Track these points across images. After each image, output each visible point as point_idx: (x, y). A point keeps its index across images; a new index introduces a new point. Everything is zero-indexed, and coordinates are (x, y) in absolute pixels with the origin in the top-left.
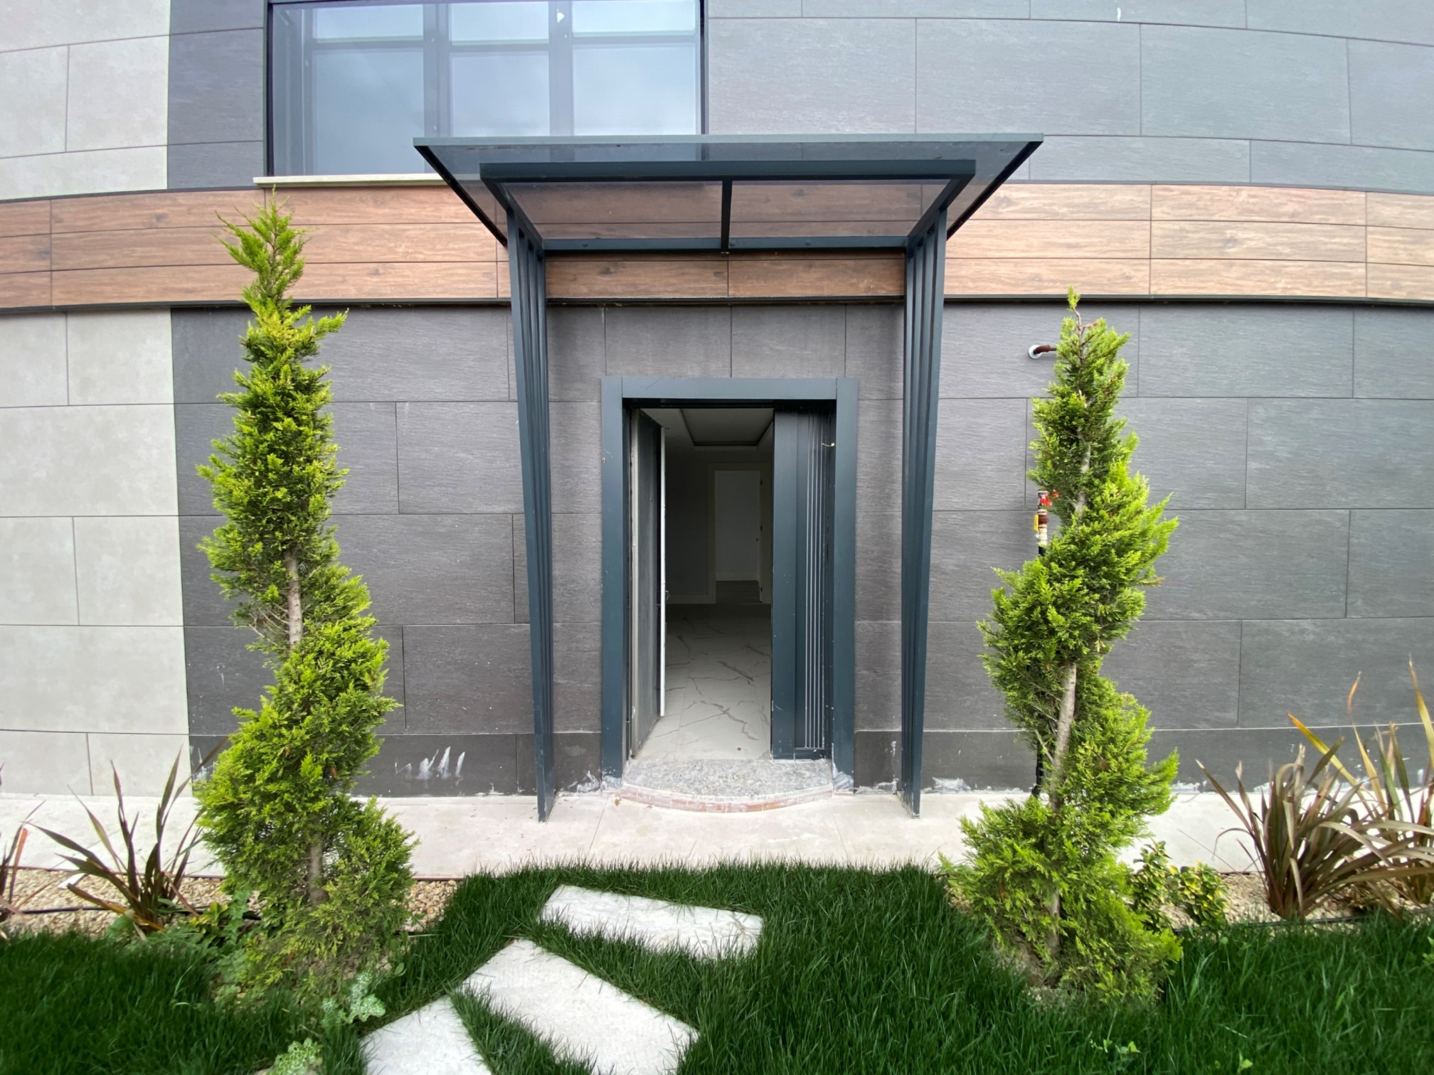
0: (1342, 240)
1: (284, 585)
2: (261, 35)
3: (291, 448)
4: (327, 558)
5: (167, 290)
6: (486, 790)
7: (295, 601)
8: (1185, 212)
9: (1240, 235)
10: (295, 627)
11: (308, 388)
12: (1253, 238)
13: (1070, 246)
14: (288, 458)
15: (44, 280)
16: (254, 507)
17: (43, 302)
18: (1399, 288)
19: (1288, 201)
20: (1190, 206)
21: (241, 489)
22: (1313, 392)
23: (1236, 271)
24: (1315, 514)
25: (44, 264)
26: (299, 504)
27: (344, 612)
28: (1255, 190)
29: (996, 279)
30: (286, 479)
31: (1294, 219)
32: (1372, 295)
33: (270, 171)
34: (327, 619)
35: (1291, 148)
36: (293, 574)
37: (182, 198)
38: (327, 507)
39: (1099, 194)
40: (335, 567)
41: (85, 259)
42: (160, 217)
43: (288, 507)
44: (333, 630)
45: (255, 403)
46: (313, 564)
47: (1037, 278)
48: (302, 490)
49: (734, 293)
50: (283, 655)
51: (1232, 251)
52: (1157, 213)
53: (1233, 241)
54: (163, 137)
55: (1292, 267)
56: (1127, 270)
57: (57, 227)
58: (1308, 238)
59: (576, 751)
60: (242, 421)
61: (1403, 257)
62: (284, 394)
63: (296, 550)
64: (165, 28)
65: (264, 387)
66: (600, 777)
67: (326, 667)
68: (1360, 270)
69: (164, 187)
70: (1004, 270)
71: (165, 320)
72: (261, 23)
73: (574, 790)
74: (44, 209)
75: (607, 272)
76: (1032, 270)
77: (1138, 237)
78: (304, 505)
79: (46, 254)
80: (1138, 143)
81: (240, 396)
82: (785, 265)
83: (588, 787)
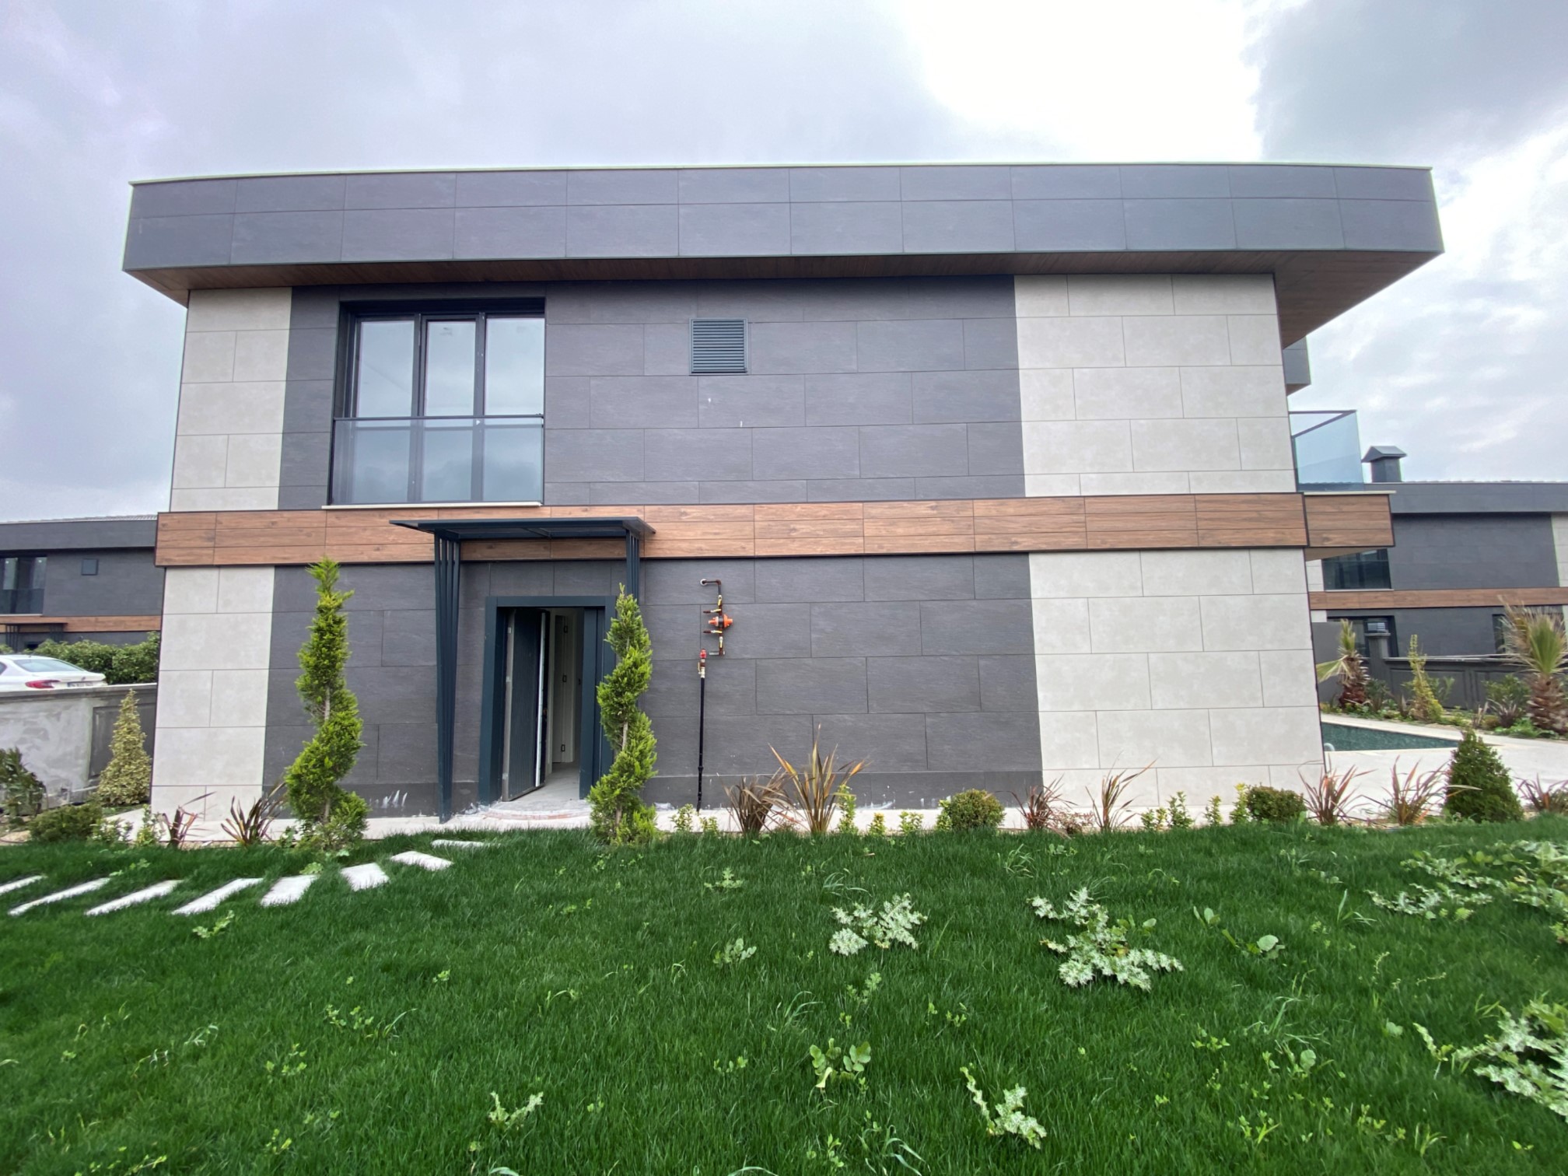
0: (851, 527)
1: (324, 697)
2: (328, 436)
3: (331, 645)
4: (341, 687)
5: (274, 558)
6: (417, 813)
7: (328, 703)
8: (770, 517)
9: (798, 527)
10: (327, 714)
11: (339, 622)
12: (803, 528)
13: (716, 534)
14: (329, 649)
15: (210, 552)
16: (316, 667)
17: (208, 562)
18: (882, 548)
19: (822, 510)
20: (773, 514)
21: (312, 661)
22: (843, 599)
23: (796, 544)
24: (847, 660)
25: (211, 544)
26: (332, 666)
27: (346, 708)
28: (804, 505)
29: (682, 550)
30: (328, 656)
31: (825, 518)
32: (867, 552)
33: (329, 502)
34: (340, 710)
35: (828, 482)
36: (328, 692)
37: (286, 514)
38: (343, 667)
39: (729, 509)
40: (344, 690)
41: (233, 542)
42: (273, 523)
43: (328, 667)
44: (342, 714)
45: (319, 630)
46: (335, 689)
47: (700, 549)
48: (333, 660)
49: (553, 556)
50: (321, 723)
51: (794, 534)
52: (757, 517)
53: (795, 530)
54: (277, 482)
55: (825, 541)
56: (743, 544)
57: (219, 527)
58: (832, 527)
59: (466, 792)
60: (314, 636)
61: (884, 533)
62: (329, 625)
63: (330, 684)
64: (280, 429)
65: (323, 624)
66: (477, 806)
67: (338, 728)
68: (861, 540)
69: (276, 508)
70: (684, 545)
71: (271, 573)
72: (329, 429)
73: (463, 813)
74: (214, 516)
75: (491, 547)
76: (697, 545)
77: (748, 529)
78: (334, 666)
79: (212, 539)
80: (751, 484)
81: (314, 627)
82: (578, 543)
83: (471, 811)
